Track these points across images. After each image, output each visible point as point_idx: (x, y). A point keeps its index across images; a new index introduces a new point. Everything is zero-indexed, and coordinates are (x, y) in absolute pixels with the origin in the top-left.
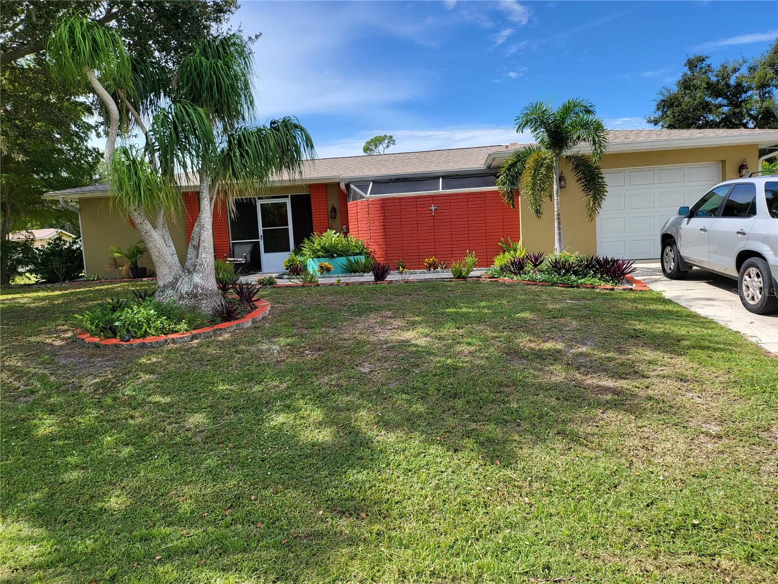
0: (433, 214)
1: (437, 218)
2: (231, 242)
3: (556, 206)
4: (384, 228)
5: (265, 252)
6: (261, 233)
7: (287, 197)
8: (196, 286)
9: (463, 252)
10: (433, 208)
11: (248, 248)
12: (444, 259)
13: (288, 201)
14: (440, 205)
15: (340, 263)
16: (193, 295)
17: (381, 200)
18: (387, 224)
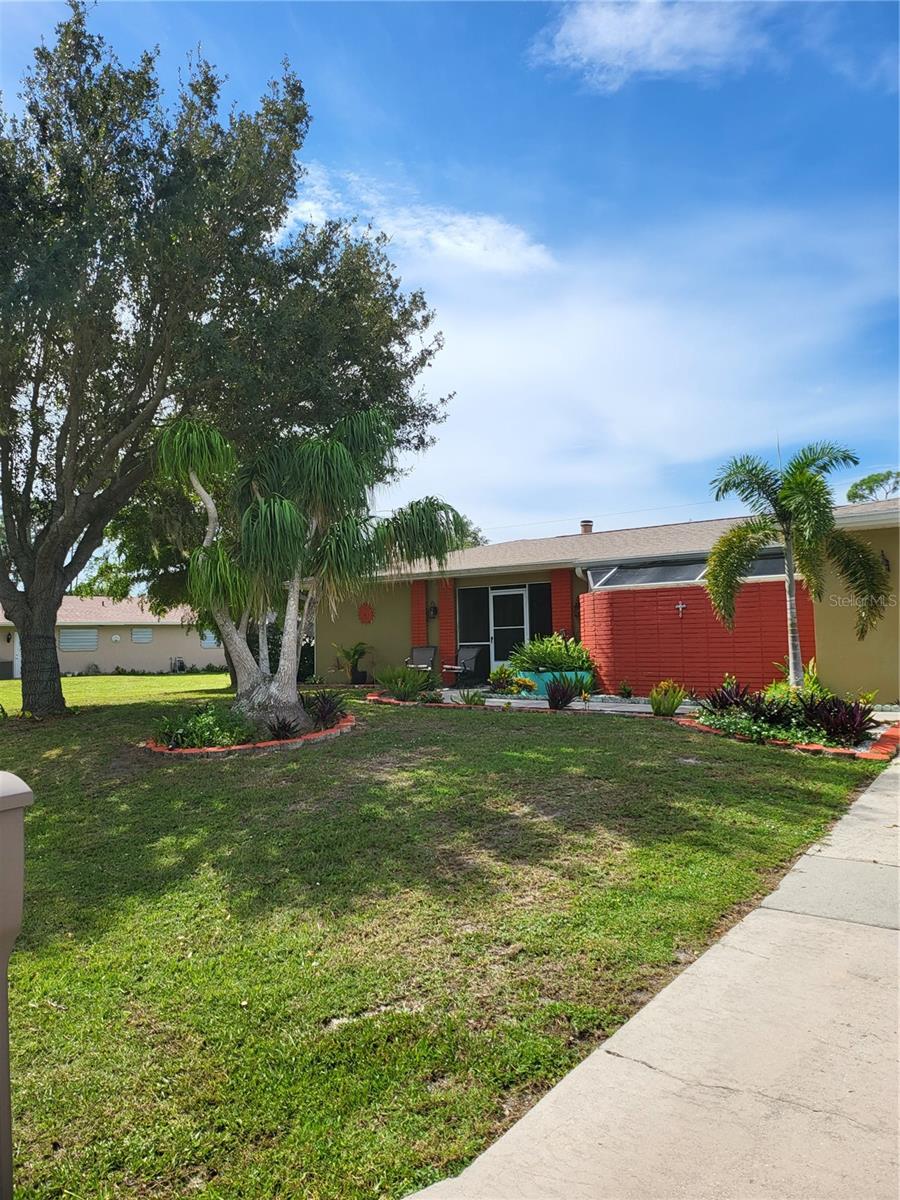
0: (680, 615)
1: (686, 621)
2: (459, 644)
3: (789, 611)
4: (612, 634)
5: (496, 659)
6: (492, 634)
7: (525, 586)
8: (270, 697)
9: (719, 675)
10: (680, 606)
11: (473, 653)
12: (696, 684)
13: (525, 592)
14: (690, 602)
15: (546, 680)
16: (263, 707)
17: (608, 593)
18: (615, 628)
